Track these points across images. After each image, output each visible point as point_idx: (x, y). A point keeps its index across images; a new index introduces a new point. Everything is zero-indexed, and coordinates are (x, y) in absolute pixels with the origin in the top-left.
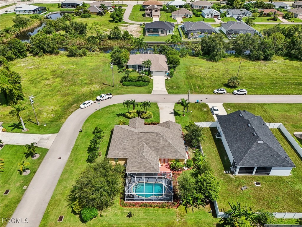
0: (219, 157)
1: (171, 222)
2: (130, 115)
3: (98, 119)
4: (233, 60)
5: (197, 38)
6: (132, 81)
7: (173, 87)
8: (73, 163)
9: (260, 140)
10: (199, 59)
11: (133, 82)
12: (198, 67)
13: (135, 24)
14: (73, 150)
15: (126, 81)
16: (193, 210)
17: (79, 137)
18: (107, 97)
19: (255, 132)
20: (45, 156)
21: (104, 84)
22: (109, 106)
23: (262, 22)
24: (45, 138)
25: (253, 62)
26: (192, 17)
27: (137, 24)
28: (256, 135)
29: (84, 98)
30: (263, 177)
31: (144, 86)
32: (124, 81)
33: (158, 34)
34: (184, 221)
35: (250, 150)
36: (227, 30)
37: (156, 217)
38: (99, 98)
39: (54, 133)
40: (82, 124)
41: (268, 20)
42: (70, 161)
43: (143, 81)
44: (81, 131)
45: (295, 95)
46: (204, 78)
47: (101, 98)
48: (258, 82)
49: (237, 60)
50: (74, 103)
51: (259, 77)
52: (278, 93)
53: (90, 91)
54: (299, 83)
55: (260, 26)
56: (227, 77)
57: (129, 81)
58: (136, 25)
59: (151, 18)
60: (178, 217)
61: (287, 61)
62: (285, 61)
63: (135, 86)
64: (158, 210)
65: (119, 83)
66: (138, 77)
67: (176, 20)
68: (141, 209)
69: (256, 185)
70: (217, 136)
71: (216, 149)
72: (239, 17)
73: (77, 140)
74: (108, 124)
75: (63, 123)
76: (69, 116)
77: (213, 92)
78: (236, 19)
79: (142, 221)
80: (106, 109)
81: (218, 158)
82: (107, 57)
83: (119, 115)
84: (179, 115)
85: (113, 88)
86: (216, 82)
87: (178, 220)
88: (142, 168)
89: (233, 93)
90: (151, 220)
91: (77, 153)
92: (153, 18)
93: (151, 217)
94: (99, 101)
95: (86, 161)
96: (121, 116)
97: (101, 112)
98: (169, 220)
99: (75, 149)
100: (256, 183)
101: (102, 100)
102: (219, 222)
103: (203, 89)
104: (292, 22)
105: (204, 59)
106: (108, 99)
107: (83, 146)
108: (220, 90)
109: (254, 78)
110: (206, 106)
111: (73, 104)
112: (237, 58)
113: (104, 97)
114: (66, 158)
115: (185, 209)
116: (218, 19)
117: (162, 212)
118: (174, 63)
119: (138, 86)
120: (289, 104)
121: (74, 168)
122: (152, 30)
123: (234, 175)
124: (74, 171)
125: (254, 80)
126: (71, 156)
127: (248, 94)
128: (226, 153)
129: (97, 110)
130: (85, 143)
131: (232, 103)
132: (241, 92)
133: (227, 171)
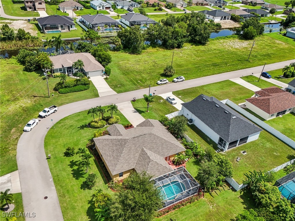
0: (203, 140)
1: (208, 211)
2: (98, 124)
3: (58, 138)
4: (153, 51)
5: (105, 32)
6: (69, 87)
7: (117, 86)
8: (67, 197)
9: (234, 116)
10: (122, 54)
11: (71, 87)
12: (126, 61)
13: (19, 20)
14: (55, 182)
15: (62, 88)
16: (216, 193)
17: (51, 166)
18: (52, 111)
19: (226, 110)
20: (22, 203)
21: (35, 97)
22: (60, 121)
23: (151, 12)
24: (5, 181)
25: (169, 51)
26: (83, 10)
27: (23, 20)
28: (228, 113)
29: (20, 118)
30: (243, 146)
31: (86, 90)
32: (61, 88)
33: (58, 30)
34: (216, 205)
35: (231, 126)
36: (130, 22)
37: (193, 212)
38: (42, 114)
39: (12, 172)
40: (43, 150)
41: (155, 10)
42: (61, 196)
43: (83, 85)
44: (48, 158)
45: (217, 74)
46: (140, 72)
47: (47, 114)
48: (186, 68)
49: (156, 51)
50: (10, 127)
51: (183, 63)
52: (205, 75)
53: (21, 108)
54: (214, 64)
55: (153, 16)
56: (158, 67)
57: (66, 87)
58: (23, 22)
59: (35, 11)
60: (210, 205)
61: (194, 46)
62: (193, 46)
63: (76, 91)
64: (190, 206)
65: (54, 91)
66: (75, 81)
67: (67, 13)
68: (176, 212)
69: (244, 154)
70: (190, 123)
71: (196, 134)
72: (130, 8)
73: (51, 169)
74: (77, 141)
75: (15, 155)
76: (16, 145)
77: (157, 84)
78: (127, 10)
80: (60, 125)
82: (13, 63)
83: (82, 127)
84: (143, 112)
85: (49, 99)
86: (153, 74)
87: (211, 207)
88: (157, 172)
89: (173, 81)
90: (191, 217)
91: (64, 184)
92: (38, 11)
93: (189, 215)
94: (44, 117)
95: (81, 188)
96: (85, 128)
97: (56, 130)
98: (204, 210)
99: (57, 181)
100: (243, 152)
101: (47, 116)
102: (241, 194)
103: (146, 82)
104: (174, 11)
105: (127, 53)
106: (54, 112)
107: (64, 174)
108: (163, 80)
109: (180, 65)
110: (160, 98)
111: (11, 130)
112: (155, 48)
113: (49, 111)
114: (53, 194)
115: (210, 195)
116: (110, 10)
117: (194, 206)
118: (107, 60)
119: (79, 91)
120: (219, 82)
121: (72, 202)
122: (49, 26)
123: (224, 151)
124: (76, 205)
125: (181, 67)
126: (58, 191)
127: (185, 80)
128: (206, 135)
129: (49, 129)
130: (64, 170)
131: (179, 91)
132: (180, 79)
133: (217, 150)
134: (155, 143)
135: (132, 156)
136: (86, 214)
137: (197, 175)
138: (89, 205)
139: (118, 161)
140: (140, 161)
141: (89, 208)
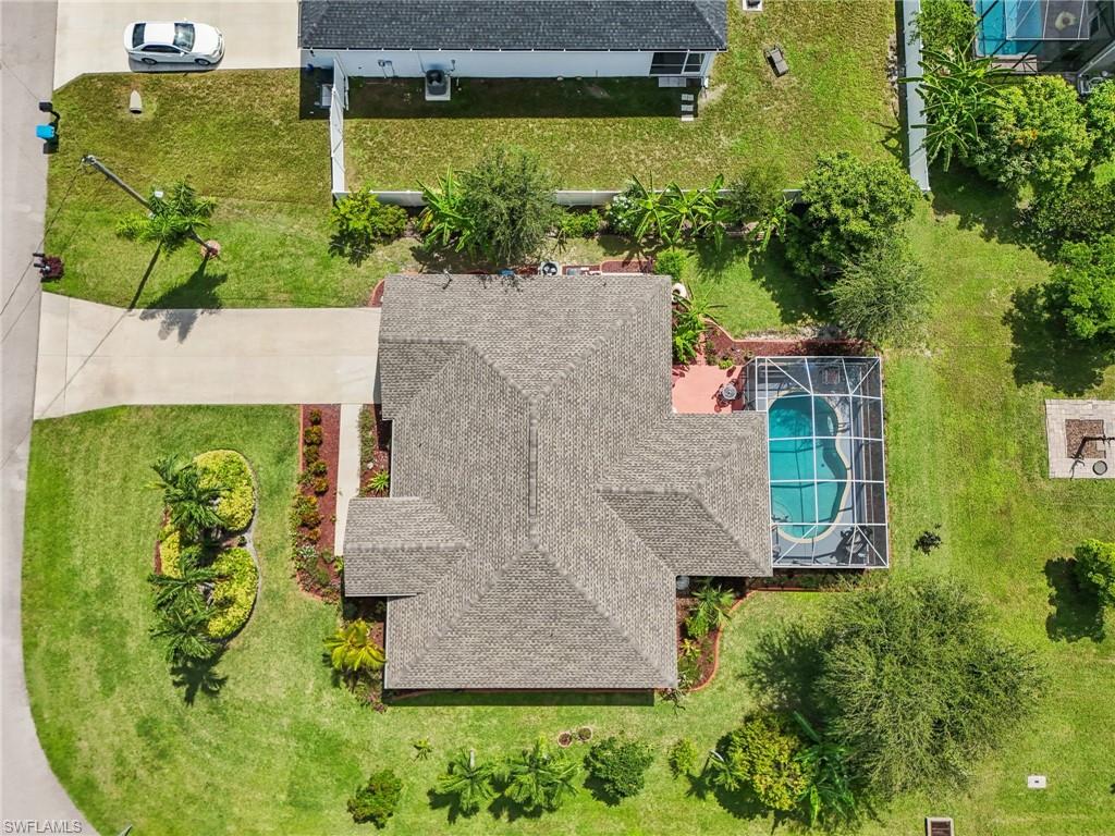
1: (937, 378)
37: (921, 434)
69: (760, 8)
70: (440, 92)
79: (941, 490)
81: (594, 124)
84: (205, 280)
98: (928, 385)
100: (751, 4)
123: (705, 83)
128: (565, 79)
133: (684, 108)
134: (594, 408)
135: (623, 563)
136: (742, 820)
137: (775, 305)
138: (710, 796)
139: (626, 639)
140: (661, 538)
141: (723, 803)
